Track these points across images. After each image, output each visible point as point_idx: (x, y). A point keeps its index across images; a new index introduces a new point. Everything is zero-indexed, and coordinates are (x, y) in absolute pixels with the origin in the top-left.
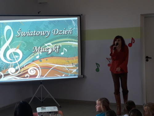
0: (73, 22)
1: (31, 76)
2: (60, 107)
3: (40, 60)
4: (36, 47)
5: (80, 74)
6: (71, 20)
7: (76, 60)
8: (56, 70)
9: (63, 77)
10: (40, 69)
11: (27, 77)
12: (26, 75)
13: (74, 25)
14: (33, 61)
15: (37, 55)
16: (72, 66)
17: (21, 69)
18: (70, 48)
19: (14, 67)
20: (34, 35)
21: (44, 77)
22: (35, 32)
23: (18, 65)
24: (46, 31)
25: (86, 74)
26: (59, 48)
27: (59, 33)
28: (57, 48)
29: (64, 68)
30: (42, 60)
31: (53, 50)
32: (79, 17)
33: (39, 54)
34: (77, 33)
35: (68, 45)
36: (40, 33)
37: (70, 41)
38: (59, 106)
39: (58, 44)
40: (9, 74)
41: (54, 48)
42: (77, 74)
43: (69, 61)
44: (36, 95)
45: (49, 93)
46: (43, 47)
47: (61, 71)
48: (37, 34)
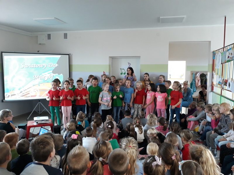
1: (32, 96)
4: (36, 76)
11: (29, 96)
14: (34, 86)
17: (24, 91)
21: (42, 97)
22: (35, 65)
24: (44, 65)
27: (53, 66)
28: (51, 77)
30: (40, 84)
31: (49, 78)
32: (68, 55)
40: (15, 95)
44: (35, 109)
45: (45, 108)
46: (41, 75)
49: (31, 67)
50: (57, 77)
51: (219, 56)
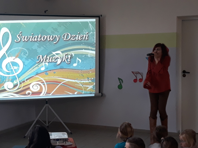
0: (90, 24)
1: (34, 93)
2: (71, 133)
3: (46, 72)
6: (87, 22)
7: (93, 75)
8: (67, 86)
9: (76, 95)
10: (46, 85)
12: (27, 92)
13: (91, 29)
15: (43, 66)
16: (87, 81)
18: (84, 57)
20: (39, 40)
21: (50, 94)
23: (17, 78)
24: (54, 36)
25: (105, 91)
26: (71, 58)
29: (77, 83)
34: (94, 38)
35: (83, 55)
36: (47, 38)
37: (85, 49)
39: (70, 53)
40: (5, 90)
41: (64, 57)
42: (94, 92)
43: (83, 75)
45: (57, 115)
46: (50, 56)
47: (73, 87)
48: (43, 39)
49: (33, 40)
50: (77, 59)
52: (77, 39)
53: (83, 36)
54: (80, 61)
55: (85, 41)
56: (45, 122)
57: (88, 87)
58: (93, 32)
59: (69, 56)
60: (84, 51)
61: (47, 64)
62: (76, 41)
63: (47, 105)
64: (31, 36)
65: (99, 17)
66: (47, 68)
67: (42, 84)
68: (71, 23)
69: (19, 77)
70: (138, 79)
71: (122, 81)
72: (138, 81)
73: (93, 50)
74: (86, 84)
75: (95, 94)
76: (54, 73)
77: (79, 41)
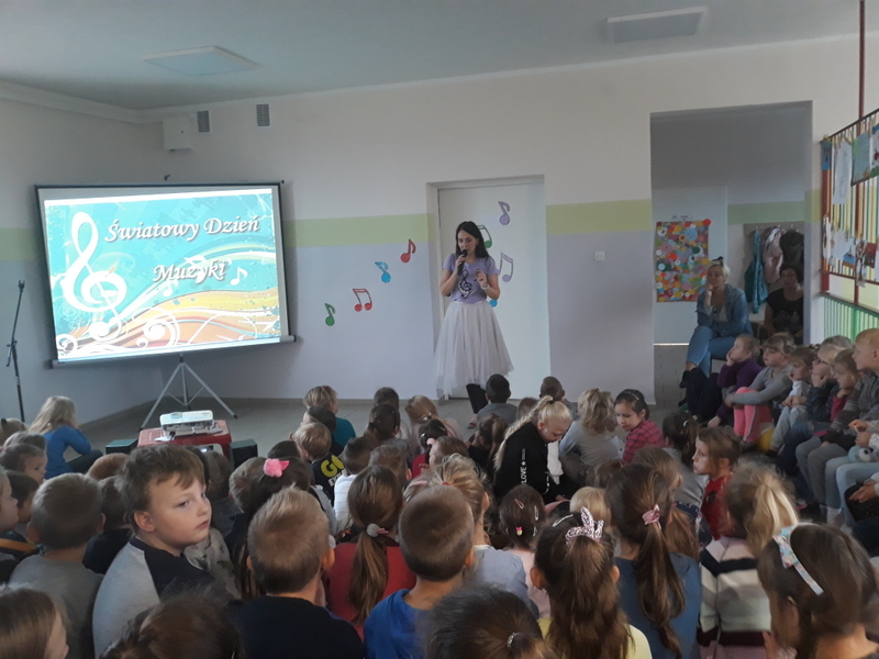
0: (261, 200)
1: (152, 343)
2: (235, 417)
3: (175, 299)
4: (162, 267)
5: (287, 332)
6: (254, 196)
7: (273, 298)
8: (219, 325)
9: (241, 342)
10: (177, 325)
11: (143, 345)
12: (139, 341)
13: (264, 210)
14: (157, 304)
15: (167, 288)
16: (263, 314)
17: (124, 324)
18: (254, 267)
19: (106, 320)
20: (156, 235)
21: (188, 344)
22: (157, 227)
23: (116, 313)
24: (187, 226)
25: (301, 332)
26: (225, 268)
27: (224, 230)
28: (219, 269)
29: (242, 319)
30: (179, 299)
31: (210, 274)
32: (276, 187)
33: (173, 285)
34: (270, 227)
35: (252, 261)
36: (172, 230)
37: (254, 250)
38: (233, 414)
39: (222, 259)
40: (91, 340)
41: (211, 268)
42: (278, 333)
43: (254, 300)
44: (168, 390)
45: (204, 384)
46: (181, 266)
47: (235, 326)
48: (163, 235)
49: (144, 236)
50: (239, 270)
51: (845, 154)
52: (235, 230)
53: (248, 224)
54: (245, 273)
55: (254, 234)
56: (182, 399)
57: (265, 326)
58: (268, 214)
59: (222, 266)
60: (251, 253)
61: (176, 283)
62: (233, 234)
63: (182, 365)
64: (139, 229)
65: (278, 184)
66: (177, 292)
67: (168, 324)
68: (221, 198)
69: (119, 313)
70: (363, 305)
71: (334, 311)
72: (363, 309)
73: (270, 251)
74: (262, 319)
75: (281, 338)
76: (193, 300)
77: (239, 234)
